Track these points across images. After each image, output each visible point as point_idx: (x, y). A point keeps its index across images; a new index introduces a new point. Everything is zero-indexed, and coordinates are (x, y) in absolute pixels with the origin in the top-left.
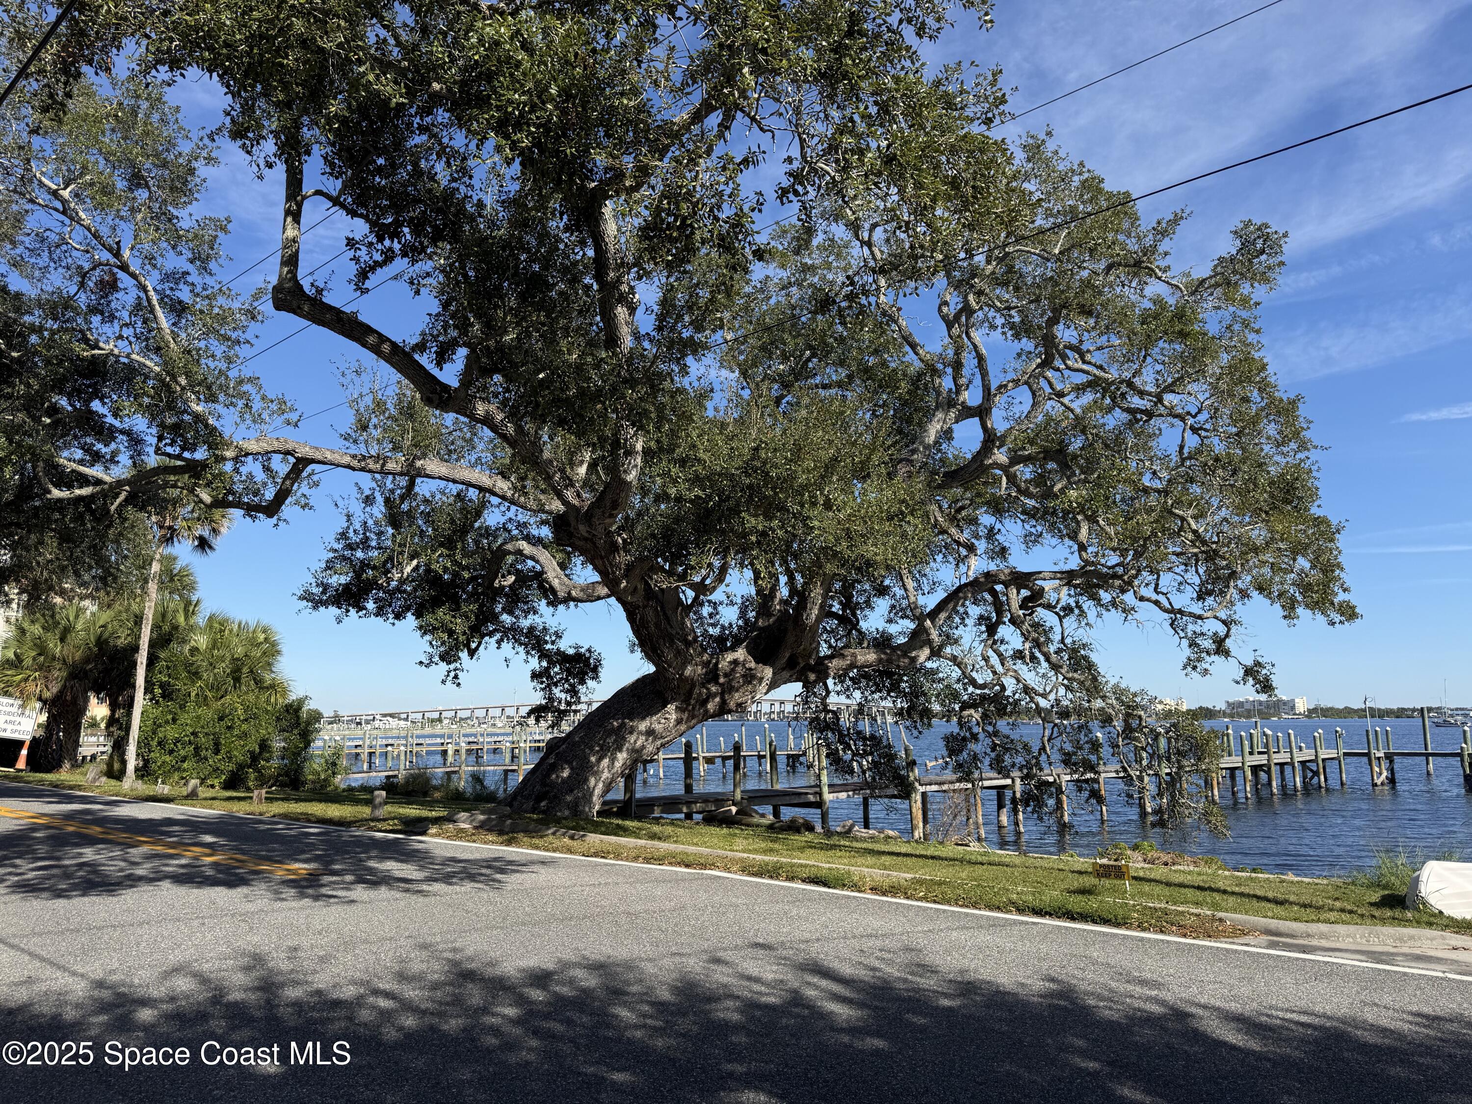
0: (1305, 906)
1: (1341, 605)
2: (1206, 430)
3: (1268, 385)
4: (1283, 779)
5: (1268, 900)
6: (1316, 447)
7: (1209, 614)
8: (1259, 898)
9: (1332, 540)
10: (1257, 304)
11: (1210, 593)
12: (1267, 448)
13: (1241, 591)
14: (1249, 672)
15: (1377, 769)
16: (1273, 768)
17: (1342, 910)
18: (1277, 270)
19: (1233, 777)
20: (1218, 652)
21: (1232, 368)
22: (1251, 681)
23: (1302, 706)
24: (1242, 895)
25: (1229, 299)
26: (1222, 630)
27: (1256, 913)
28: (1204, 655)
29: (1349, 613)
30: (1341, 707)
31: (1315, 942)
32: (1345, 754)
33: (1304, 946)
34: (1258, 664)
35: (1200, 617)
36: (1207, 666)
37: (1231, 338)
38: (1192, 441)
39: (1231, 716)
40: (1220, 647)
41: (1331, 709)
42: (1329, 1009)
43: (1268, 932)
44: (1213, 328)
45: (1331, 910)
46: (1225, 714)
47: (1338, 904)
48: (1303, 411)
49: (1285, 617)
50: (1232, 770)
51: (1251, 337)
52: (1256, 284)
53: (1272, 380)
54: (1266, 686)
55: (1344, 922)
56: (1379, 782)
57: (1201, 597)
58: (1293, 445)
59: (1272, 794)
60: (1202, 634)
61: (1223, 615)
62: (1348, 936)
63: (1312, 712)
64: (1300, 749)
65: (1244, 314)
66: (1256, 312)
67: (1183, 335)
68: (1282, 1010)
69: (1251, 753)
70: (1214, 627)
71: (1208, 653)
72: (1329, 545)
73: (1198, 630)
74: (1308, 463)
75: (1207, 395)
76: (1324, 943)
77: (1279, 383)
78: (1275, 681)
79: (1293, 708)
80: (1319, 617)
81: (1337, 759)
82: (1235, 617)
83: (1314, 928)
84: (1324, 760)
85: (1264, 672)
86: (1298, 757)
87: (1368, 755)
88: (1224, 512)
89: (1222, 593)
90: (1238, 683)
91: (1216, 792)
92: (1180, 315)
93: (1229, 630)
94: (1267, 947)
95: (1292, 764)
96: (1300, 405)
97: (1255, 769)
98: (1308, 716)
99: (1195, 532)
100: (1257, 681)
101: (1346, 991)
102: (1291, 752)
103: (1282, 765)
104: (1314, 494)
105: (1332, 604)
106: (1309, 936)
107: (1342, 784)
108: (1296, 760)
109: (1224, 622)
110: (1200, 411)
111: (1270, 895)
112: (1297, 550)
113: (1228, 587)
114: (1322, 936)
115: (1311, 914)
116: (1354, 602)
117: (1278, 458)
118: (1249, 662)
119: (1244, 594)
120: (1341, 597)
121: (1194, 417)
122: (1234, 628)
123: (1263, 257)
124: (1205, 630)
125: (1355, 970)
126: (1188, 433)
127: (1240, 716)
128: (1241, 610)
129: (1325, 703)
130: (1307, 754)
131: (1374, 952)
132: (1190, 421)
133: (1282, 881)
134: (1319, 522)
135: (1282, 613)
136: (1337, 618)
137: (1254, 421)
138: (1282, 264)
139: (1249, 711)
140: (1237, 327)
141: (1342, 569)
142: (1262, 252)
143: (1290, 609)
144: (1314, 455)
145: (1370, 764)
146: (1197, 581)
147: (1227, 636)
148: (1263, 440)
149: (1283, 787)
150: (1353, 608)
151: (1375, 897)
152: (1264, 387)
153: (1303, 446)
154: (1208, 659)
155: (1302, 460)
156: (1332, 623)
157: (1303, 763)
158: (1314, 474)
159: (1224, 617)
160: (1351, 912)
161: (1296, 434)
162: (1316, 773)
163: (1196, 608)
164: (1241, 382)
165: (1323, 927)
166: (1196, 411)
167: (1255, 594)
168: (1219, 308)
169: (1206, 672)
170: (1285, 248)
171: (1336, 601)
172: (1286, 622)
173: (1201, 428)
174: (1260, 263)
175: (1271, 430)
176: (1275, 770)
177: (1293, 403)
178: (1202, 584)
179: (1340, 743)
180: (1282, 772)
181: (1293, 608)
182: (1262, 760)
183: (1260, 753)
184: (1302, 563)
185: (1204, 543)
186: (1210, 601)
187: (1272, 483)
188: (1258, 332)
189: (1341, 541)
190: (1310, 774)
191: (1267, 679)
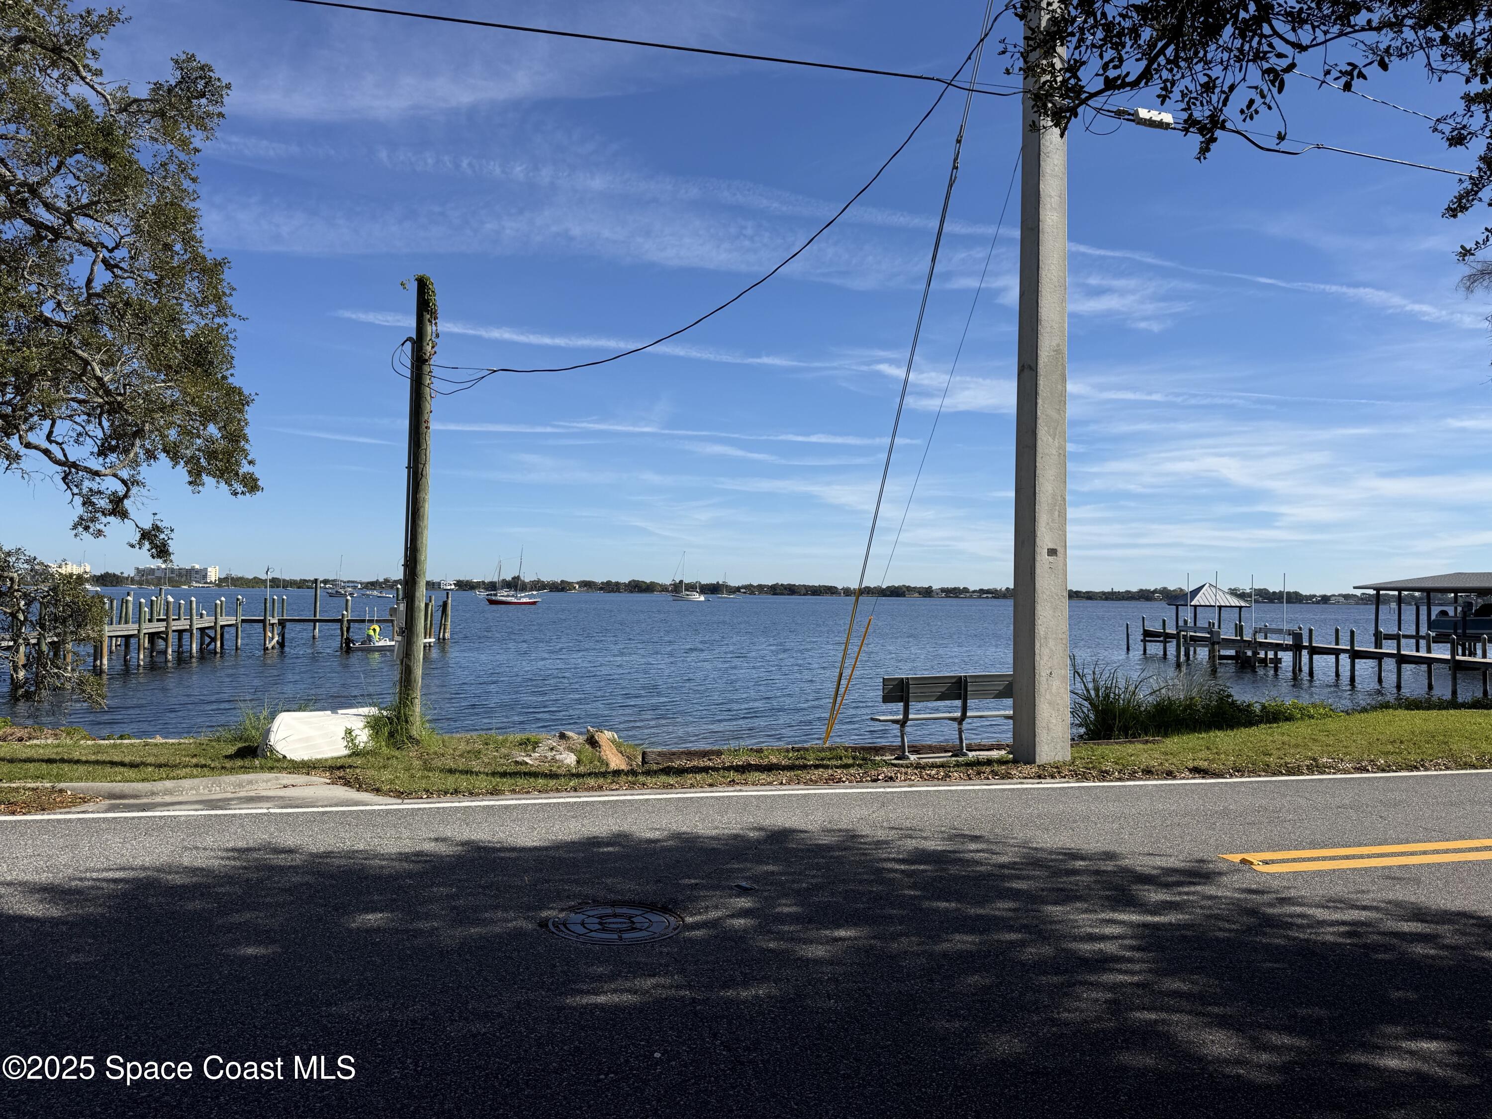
0: (160, 766)
1: (244, 476)
2: (121, 269)
3: (193, 238)
4: (180, 645)
5: (122, 764)
6: (234, 315)
7: (108, 471)
8: (113, 764)
9: (241, 411)
10: (197, 150)
11: (113, 449)
12: (186, 305)
13: (148, 451)
14: (146, 535)
15: (270, 634)
16: (171, 634)
17: (196, 766)
18: (216, 120)
19: (127, 645)
20: (113, 513)
21: (157, 211)
22: (147, 545)
23: (213, 575)
24: (97, 762)
25: (168, 133)
26: (121, 489)
27: (103, 778)
28: (99, 515)
29: (252, 485)
30: (251, 577)
31: (158, 799)
32: (243, 621)
33: (145, 804)
34: (156, 528)
35: (97, 474)
36: (101, 527)
37: (165, 178)
38: (103, 277)
39: (140, 583)
40: (118, 508)
41: (241, 578)
42: (148, 861)
43: (112, 796)
44: (145, 160)
45: (185, 766)
46: (133, 581)
47: (194, 761)
48: (227, 275)
49: (190, 483)
50: (127, 638)
51: (186, 184)
52: (193, 127)
53: (198, 234)
54: (162, 551)
55: (192, 776)
56: (270, 646)
57: (103, 452)
58: (213, 308)
59: (166, 661)
60: (100, 492)
61: (125, 474)
62: (192, 789)
63: (222, 581)
64: (201, 616)
65: (182, 156)
66: (196, 158)
67: (107, 156)
68: (98, 871)
69: (150, 621)
70: (112, 485)
71: (104, 514)
72: (239, 416)
73: (95, 487)
74: (227, 329)
75: (128, 231)
76: (168, 799)
77: (204, 238)
78: (172, 547)
79: (205, 576)
80: (223, 485)
81: (235, 626)
82: (138, 478)
83: (159, 786)
84: (222, 627)
85: (162, 536)
86: (198, 624)
87: (263, 621)
88: (135, 364)
89: (126, 451)
90: (133, 546)
91: (105, 661)
92: (106, 131)
93: (128, 490)
94: (106, 811)
95: (190, 631)
96: (226, 270)
97: (153, 636)
98: (219, 585)
99: (99, 380)
100: (153, 545)
101: (172, 840)
102: (191, 620)
103: (180, 632)
104: (229, 360)
105: (237, 474)
106: (153, 794)
107: (237, 649)
108: (195, 626)
109: (124, 482)
110: (117, 247)
111: (127, 760)
112: (208, 416)
113: (133, 445)
114: (169, 792)
115: (163, 772)
116: (257, 475)
117: (196, 318)
118: (147, 526)
119: (151, 455)
120: (245, 468)
121: (111, 251)
122: (134, 490)
123: (203, 101)
124: (103, 488)
125: (188, 820)
126: (99, 267)
127: (149, 583)
128: (145, 471)
129: (236, 573)
130: (207, 621)
131: (212, 800)
132: (103, 253)
133: (147, 745)
134: (233, 391)
135: (188, 478)
136: (240, 488)
137: (176, 272)
138: (221, 115)
139: (159, 579)
140: (172, 168)
141: (247, 441)
142: (202, 95)
143: (196, 478)
144: (233, 323)
145: (265, 630)
146: (100, 435)
147: (126, 496)
148: (183, 296)
149: (179, 653)
150: (256, 480)
151: (232, 750)
152: (188, 240)
153: (222, 311)
154: (104, 520)
155: (219, 326)
156: (235, 494)
157: (202, 630)
158: (231, 342)
159: (125, 476)
160: (204, 766)
161: (218, 298)
162: (213, 640)
163: (95, 464)
164: (165, 227)
165: (169, 784)
166: (111, 245)
167: (162, 456)
168: (156, 140)
169: (99, 533)
170: (226, 100)
171: (241, 472)
172: (190, 488)
173: (117, 266)
174: (200, 106)
175: (192, 286)
176: (172, 638)
177: (219, 265)
178: (105, 439)
179: (240, 610)
180: (180, 639)
181: (199, 474)
182: (161, 627)
183: (158, 620)
184: (212, 430)
185: (108, 392)
186: (112, 458)
187: (184, 342)
188: (194, 180)
189: (250, 413)
190: (207, 640)
191: (164, 544)
